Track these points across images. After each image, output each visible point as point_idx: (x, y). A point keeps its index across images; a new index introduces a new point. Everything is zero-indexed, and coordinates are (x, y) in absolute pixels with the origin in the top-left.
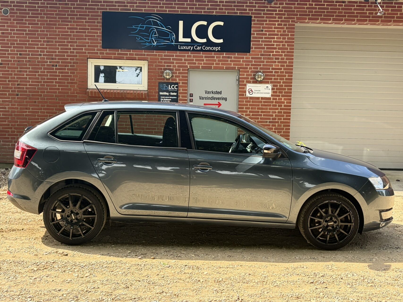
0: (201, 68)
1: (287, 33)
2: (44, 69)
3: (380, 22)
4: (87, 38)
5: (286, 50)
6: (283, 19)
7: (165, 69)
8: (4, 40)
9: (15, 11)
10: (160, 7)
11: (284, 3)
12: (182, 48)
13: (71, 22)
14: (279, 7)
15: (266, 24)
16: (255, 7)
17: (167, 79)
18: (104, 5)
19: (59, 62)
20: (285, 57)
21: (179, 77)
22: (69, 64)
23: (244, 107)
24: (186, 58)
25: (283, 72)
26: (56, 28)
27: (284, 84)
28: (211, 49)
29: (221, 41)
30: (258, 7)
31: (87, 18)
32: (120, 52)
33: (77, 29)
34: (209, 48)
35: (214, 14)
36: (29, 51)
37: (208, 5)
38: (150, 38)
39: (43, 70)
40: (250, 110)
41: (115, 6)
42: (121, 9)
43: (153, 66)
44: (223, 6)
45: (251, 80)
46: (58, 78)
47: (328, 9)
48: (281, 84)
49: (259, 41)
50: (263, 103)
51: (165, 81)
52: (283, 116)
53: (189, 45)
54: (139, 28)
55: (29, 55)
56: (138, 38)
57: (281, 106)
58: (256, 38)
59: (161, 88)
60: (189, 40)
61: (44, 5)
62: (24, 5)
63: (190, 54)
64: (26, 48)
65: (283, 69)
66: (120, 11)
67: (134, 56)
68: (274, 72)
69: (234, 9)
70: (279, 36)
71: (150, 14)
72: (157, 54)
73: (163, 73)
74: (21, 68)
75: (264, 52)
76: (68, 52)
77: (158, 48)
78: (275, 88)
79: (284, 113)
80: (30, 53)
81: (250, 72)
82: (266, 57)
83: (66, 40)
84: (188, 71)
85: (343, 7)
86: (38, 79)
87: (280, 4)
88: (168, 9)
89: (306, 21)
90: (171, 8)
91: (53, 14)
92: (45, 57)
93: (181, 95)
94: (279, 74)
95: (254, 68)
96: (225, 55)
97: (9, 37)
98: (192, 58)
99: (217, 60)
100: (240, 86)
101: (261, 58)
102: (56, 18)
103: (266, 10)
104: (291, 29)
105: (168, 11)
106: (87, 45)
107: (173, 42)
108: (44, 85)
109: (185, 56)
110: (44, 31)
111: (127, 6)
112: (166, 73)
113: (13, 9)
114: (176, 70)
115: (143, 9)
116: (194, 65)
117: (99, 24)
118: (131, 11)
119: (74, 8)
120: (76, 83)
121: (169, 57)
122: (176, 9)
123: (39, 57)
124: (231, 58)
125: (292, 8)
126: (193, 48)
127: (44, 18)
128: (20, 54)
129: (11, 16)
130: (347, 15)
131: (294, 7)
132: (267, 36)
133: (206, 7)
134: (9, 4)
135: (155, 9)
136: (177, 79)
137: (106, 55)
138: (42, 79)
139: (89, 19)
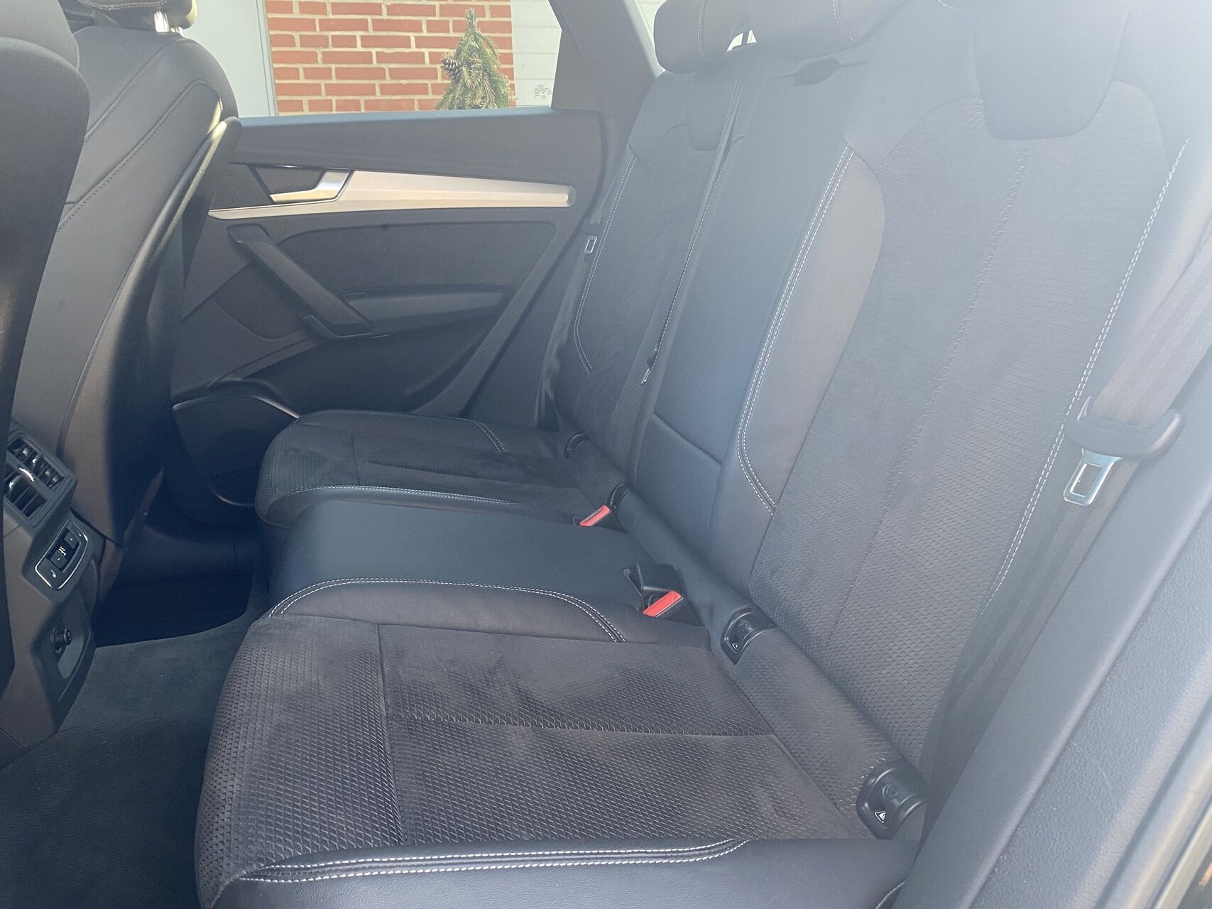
50: (388, 81)
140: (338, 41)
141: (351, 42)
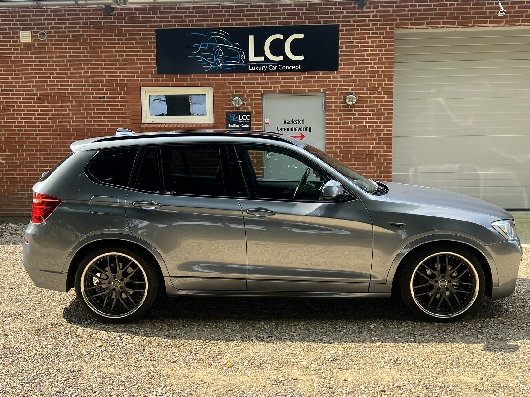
0: (277, 92)
1: (384, 43)
2: (90, 102)
3: (504, 23)
4: (139, 62)
5: (384, 65)
6: (379, 26)
7: (234, 96)
8: (42, 70)
9: (53, 34)
10: (226, 20)
11: (380, 6)
12: (254, 69)
13: (118, 43)
14: (373, 12)
15: (357, 34)
16: (343, 13)
17: (237, 108)
18: (157, 22)
19: (106, 93)
20: (383, 74)
21: (251, 104)
22: (119, 95)
23: (333, 138)
24: (259, 81)
25: (380, 93)
26: (102, 52)
27: (382, 108)
28: (289, 68)
29: (301, 58)
30: (347, 13)
31: (138, 38)
32: (179, 78)
33: (126, 52)
34: (287, 67)
35: (292, 25)
36: (71, 81)
37: (283, 14)
38: (214, 59)
39: (88, 103)
40: (341, 142)
41: (171, 21)
42: (178, 25)
43: (219, 93)
44: (302, 14)
45: (340, 105)
46: (106, 112)
47: (436, 10)
48: (379, 107)
49: (349, 56)
50: (356, 133)
51: (235, 110)
52: (383, 147)
53: (262, 65)
54: (200, 47)
55: (71, 86)
56: (200, 59)
57: (380, 135)
58: (345, 51)
59: (230, 120)
60: (262, 59)
61: (87, 25)
62: (64, 26)
63: (263, 76)
64: (67, 77)
65: (380, 89)
66: (177, 28)
67: (196, 82)
68: (369, 94)
69: (316, 18)
70: (374, 48)
71: (213, 30)
72: (224, 78)
73: (231, 100)
74: (62, 102)
75: (356, 68)
76: (116, 81)
77: (224, 71)
78: (372, 112)
79: (384, 143)
80: (73, 84)
81: (339, 94)
82: (359, 74)
83: (114, 67)
84: (262, 97)
85: (456, 6)
86: (83, 114)
87: (374, 7)
88: (234, 23)
89: (409, 26)
90: (238, 20)
91: (97, 36)
92: (91, 87)
93: (254, 127)
94: (376, 95)
95: (344, 89)
96: (306, 75)
97: (47, 65)
98: (266, 81)
99: (297, 82)
100: (327, 113)
101: (352, 77)
102: (101, 40)
103: (356, 16)
104: (389, 37)
105: (235, 24)
106: (139, 71)
107: (242, 62)
108: (90, 122)
109: (257, 79)
110: (87, 56)
111: (185, 21)
112: (235, 101)
113: (51, 32)
114: (247, 96)
115: (205, 23)
116: (269, 89)
117: (152, 45)
118: (191, 27)
119: (122, 27)
120: (128, 118)
121: (238, 81)
122: (245, 22)
123: (83, 88)
124: (315, 78)
125: (389, 11)
126: (268, 68)
127: (86, 40)
128: (61, 86)
129: (49, 41)
130: (461, 16)
131: (392, 10)
132: (359, 49)
133: (282, 17)
134: (46, 26)
135: (220, 23)
136: (249, 107)
137: (162, 82)
138: (87, 114)
139: (140, 39)
140: (344, 123)
141: (347, 123)
